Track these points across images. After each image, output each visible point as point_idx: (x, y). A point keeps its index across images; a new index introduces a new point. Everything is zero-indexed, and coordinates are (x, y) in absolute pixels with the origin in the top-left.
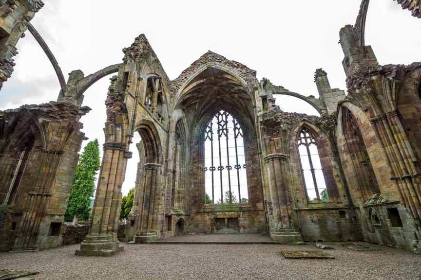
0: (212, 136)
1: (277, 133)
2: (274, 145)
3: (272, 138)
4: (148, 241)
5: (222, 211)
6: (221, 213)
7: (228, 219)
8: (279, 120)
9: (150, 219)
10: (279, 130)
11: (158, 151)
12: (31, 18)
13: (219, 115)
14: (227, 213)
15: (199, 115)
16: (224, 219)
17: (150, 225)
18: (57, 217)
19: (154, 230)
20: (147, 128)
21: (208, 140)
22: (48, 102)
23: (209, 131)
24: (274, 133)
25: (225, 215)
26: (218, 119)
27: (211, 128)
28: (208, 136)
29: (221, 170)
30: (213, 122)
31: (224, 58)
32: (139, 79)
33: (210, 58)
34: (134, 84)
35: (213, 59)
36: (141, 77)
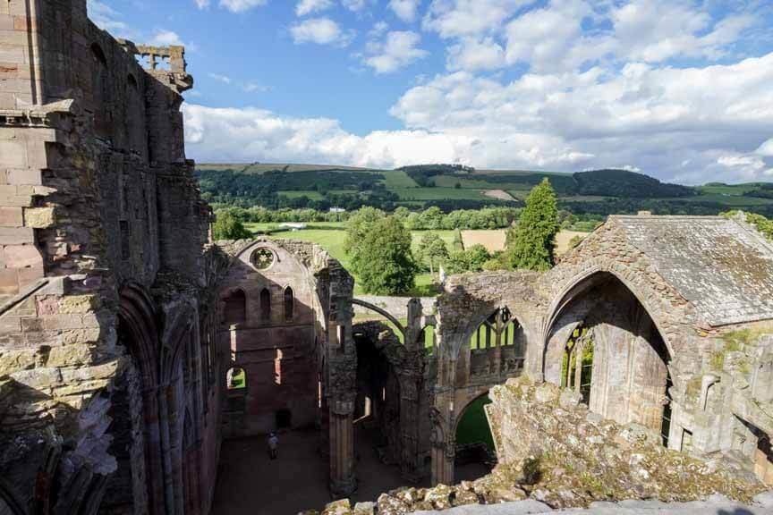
31: (637, 252)
32: (451, 362)
33: (606, 245)
34: (444, 371)
35: (613, 251)
36: (454, 358)
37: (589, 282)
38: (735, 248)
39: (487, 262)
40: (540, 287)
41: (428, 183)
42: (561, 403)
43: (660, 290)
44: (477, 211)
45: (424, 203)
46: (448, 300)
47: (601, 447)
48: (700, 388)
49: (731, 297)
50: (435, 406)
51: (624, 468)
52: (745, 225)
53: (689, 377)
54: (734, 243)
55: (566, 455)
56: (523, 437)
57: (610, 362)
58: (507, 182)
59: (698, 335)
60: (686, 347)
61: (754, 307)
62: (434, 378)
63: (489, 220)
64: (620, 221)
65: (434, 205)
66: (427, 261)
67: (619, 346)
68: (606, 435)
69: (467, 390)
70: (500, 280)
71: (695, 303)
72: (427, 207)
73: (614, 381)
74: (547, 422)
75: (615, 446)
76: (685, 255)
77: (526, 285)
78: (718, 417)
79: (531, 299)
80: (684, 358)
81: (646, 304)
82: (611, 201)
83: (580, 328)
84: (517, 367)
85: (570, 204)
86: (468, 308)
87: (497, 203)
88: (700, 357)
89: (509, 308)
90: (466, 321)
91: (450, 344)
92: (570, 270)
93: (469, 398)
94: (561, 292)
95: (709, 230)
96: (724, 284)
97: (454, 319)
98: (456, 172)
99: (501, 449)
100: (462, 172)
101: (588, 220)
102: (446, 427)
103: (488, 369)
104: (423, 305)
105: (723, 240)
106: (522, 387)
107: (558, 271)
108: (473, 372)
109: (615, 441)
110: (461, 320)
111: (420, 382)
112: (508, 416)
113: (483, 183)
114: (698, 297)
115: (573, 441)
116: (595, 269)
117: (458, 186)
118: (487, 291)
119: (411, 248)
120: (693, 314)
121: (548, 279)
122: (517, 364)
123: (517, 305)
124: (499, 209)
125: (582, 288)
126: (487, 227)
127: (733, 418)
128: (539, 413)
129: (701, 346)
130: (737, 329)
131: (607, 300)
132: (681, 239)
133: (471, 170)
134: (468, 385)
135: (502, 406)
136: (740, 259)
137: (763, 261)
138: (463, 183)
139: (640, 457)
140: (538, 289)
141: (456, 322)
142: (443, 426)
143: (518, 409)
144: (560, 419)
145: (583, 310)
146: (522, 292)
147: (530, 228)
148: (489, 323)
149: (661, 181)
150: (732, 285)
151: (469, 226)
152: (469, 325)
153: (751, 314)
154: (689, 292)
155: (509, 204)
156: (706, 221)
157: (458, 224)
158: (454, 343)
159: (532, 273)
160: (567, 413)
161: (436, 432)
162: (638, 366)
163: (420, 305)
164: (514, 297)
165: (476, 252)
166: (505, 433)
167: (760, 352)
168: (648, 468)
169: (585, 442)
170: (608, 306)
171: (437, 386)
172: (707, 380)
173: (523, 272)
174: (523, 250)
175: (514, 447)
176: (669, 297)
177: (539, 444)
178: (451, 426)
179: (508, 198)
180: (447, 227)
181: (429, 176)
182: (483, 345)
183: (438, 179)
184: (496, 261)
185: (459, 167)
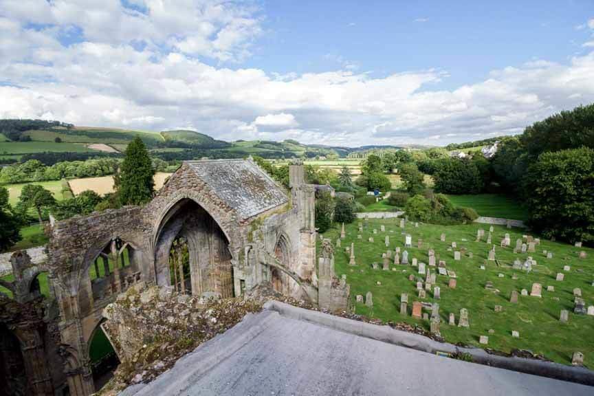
31: (203, 183)
32: (72, 297)
33: (184, 180)
34: (66, 308)
35: (189, 184)
36: (74, 293)
37: (178, 207)
38: (250, 175)
39: (99, 204)
40: (144, 216)
41: (21, 137)
42: (161, 298)
43: (218, 205)
44: (83, 162)
45: (21, 157)
46: (58, 244)
47: (189, 315)
48: (244, 255)
49: (251, 202)
50: (62, 342)
51: (204, 322)
52: (253, 163)
53: (238, 251)
54: (249, 173)
55: (168, 332)
56: (137, 335)
57: (200, 255)
58: (108, 137)
59: (240, 226)
60: (235, 234)
61: (261, 205)
62: (57, 318)
63: (96, 169)
64: (190, 164)
65: (34, 158)
66: (32, 211)
67: (203, 244)
68: (191, 307)
69: (94, 314)
70: (108, 217)
71: (236, 208)
72: (24, 161)
73: (203, 266)
74: (152, 316)
75: (197, 311)
76: (228, 182)
77: (132, 217)
78: (254, 267)
79: (138, 227)
80: (235, 241)
81: (212, 214)
82: (188, 151)
83: (177, 238)
84: (135, 281)
85: (161, 154)
86: (81, 247)
87: (101, 154)
88: (242, 238)
89: (121, 237)
90: (81, 259)
91: (68, 282)
92: (163, 201)
93: (97, 319)
94: (160, 217)
95: (238, 167)
96: (248, 196)
97: (68, 260)
98: (53, 128)
99: (121, 352)
100: (60, 128)
101: (175, 165)
102: (78, 355)
103: (110, 291)
104: (31, 256)
105: (245, 172)
106: (130, 298)
107: (155, 203)
108: (96, 298)
109: (197, 308)
110: (75, 259)
111: (42, 328)
112: (122, 325)
113: (85, 138)
114: (237, 204)
115: (171, 320)
116: (179, 197)
117: (58, 140)
118: (98, 228)
119: (9, 202)
120: (236, 215)
121: (148, 209)
122: (135, 278)
123: (127, 234)
124: (103, 160)
125: (173, 212)
126: (94, 175)
127: (260, 265)
128: (145, 311)
129: (242, 231)
130: (256, 218)
131: (191, 216)
132: (225, 173)
133: (70, 127)
134: (94, 310)
135: (115, 319)
136: (253, 181)
137: (262, 181)
138: (64, 137)
139: (210, 311)
140: (142, 218)
141: (70, 262)
142: (75, 354)
143: (129, 316)
144: (161, 309)
145: (177, 226)
146: (129, 223)
147: (131, 174)
148: (105, 254)
149: (215, 139)
150: (251, 195)
151: (76, 175)
152: (84, 261)
153: (260, 209)
154: (232, 203)
155: (112, 155)
156: (236, 162)
157: (63, 174)
158: (72, 281)
159: (136, 207)
160: (166, 303)
161: (69, 363)
162: (215, 252)
163: (28, 256)
164: (123, 228)
165: (86, 198)
166: (122, 338)
167: (266, 227)
168: (215, 316)
169: (179, 317)
170: (192, 220)
171: (61, 324)
172: (247, 249)
173: (128, 208)
174: (129, 190)
175: (131, 345)
176: (223, 208)
177: (149, 334)
178: (83, 352)
179: (111, 150)
180: (52, 178)
181: (21, 130)
182: (102, 273)
183: (33, 134)
184: (107, 202)
185: (57, 124)
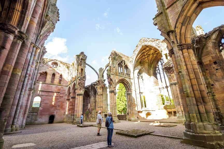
0: (160, 72)
1: (173, 72)
2: (172, 78)
3: (171, 75)
4: (132, 120)
5: (170, 108)
6: (169, 109)
7: (173, 112)
8: (171, 66)
9: (132, 113)
10: (173, 70)
11: (130, 88)
12: (86, 62)
13: (161, 60)
14: (173, 109)
15: (150, 63)
16: (172, 112)
17: (132, 115)
18: (106, 113)
19: (134, 117)
20: (122, 81)
21: (158, 74)
22: (96, 81)
23: (158, 69)
24: (171, 72)
25: (172, 110)
26: (161, 62)
27: (158, 68)
28: (158, 72)
29: (167, 88)
30: (159, 64)
34: (113, 70)
40: (131, 59)
50: (111, 78)
69: (118, 76)
79: (129, 61)
89: (125, 61)
93: (119, 79)
122: (128, 75)
178: (115, 84)
